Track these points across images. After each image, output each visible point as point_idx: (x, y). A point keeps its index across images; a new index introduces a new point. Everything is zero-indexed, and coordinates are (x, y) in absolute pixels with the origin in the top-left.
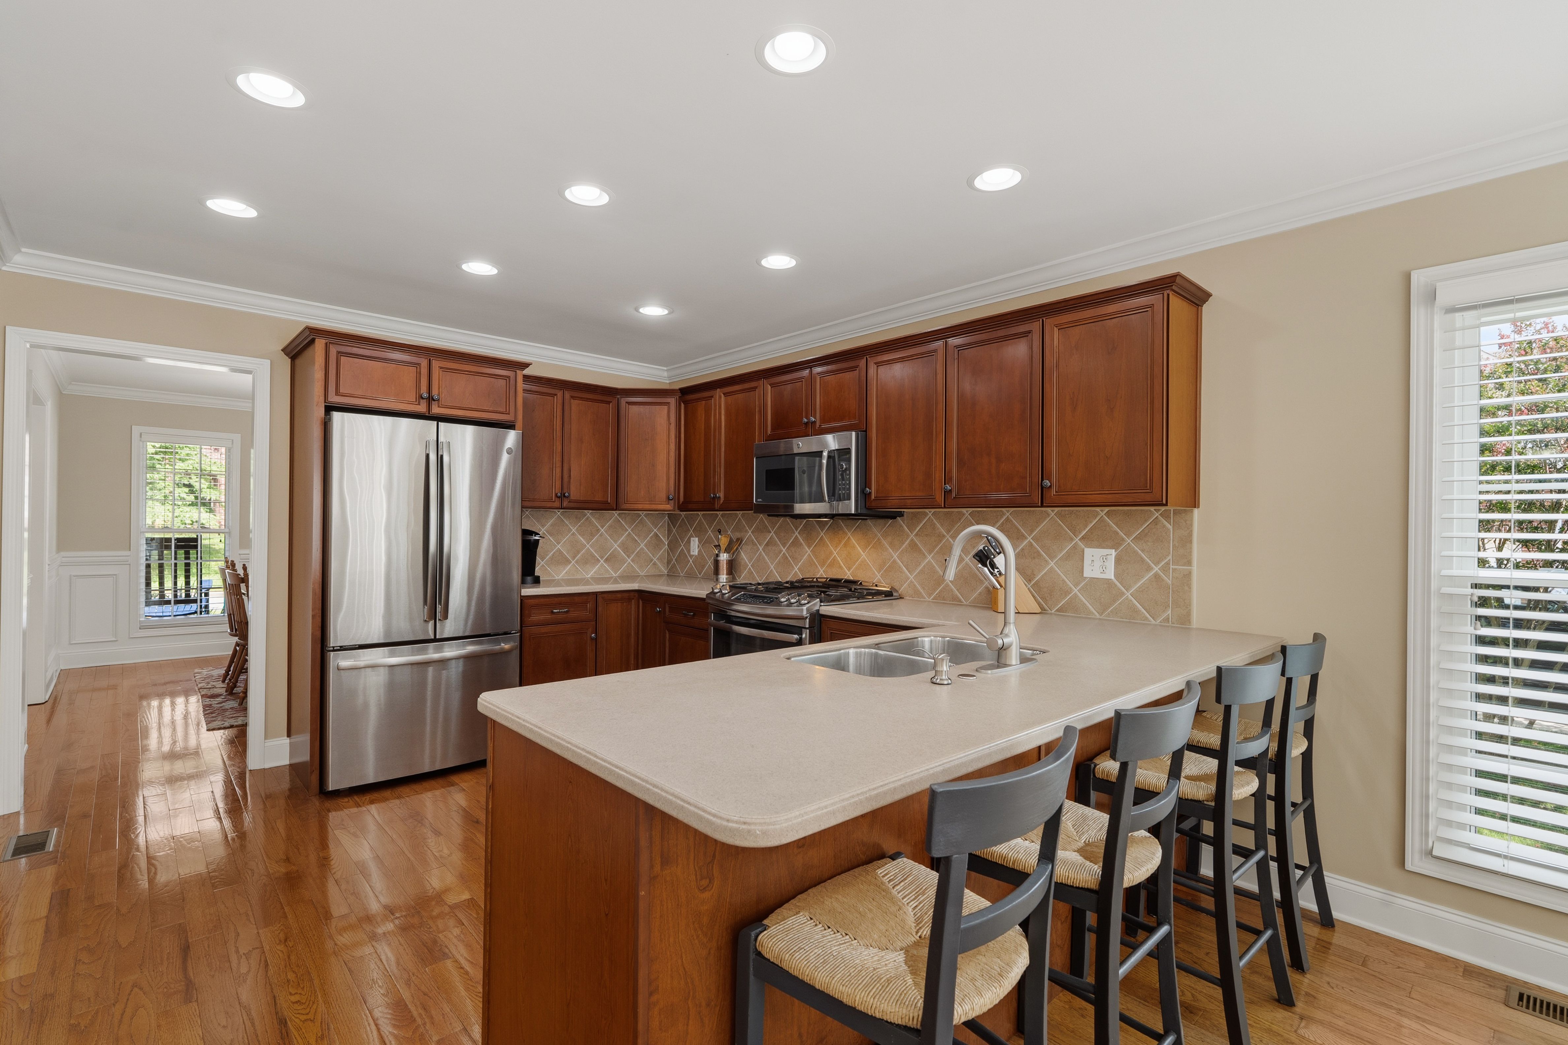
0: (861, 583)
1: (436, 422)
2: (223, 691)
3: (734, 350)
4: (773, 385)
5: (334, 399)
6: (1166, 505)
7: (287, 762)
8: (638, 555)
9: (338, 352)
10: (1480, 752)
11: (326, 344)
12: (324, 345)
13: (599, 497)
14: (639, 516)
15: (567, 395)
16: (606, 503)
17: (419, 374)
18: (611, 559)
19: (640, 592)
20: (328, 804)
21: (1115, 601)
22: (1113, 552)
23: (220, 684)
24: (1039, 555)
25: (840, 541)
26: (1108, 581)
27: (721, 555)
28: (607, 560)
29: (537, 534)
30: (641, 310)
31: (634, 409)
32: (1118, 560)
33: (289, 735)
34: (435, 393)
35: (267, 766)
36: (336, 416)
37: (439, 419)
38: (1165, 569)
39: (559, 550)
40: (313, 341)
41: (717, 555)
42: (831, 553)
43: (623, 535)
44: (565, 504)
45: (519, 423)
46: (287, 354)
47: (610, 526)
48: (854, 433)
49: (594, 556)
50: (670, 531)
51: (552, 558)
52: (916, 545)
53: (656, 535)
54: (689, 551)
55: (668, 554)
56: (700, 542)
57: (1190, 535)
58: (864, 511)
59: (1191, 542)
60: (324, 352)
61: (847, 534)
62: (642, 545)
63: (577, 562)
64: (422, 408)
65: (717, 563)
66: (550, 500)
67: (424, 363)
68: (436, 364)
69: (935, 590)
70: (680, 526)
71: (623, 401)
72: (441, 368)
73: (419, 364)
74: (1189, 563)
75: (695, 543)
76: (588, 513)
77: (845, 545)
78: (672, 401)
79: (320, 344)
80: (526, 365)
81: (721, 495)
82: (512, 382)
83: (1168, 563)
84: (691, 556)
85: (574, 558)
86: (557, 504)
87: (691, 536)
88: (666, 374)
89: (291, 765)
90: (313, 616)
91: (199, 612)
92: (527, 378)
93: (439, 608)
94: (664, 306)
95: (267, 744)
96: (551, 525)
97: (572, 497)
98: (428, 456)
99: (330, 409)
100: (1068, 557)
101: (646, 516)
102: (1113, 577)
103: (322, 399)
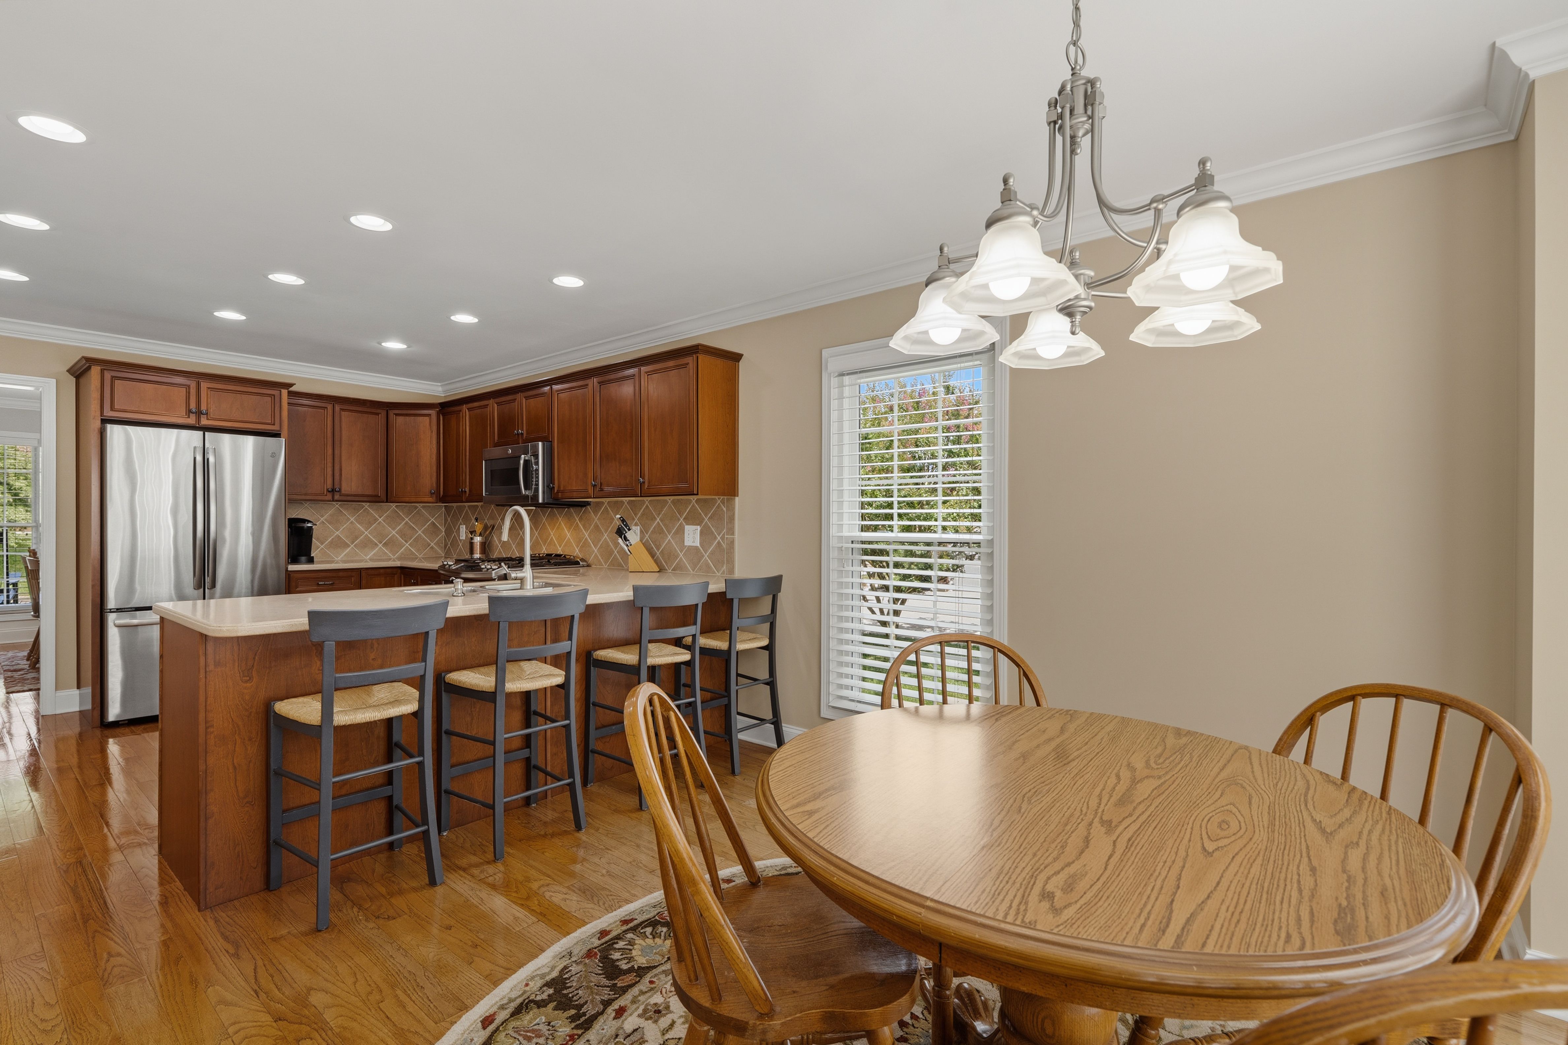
0: (565, 556)
1: (202, 432)
2: (27, 667)
3: (488, 372)
4: (498, 404)
5: (109, 413)
6: (697, 494)
7: (77, 709)
8: (416, 540)
9: (112, 377)
10: (864, 643)
11: (102, 370)
12: (99, 371)
13: (369, 492)
14: (416, 507)
15: (337, 408)
16: (377, 496)
17: (188, 393)
18: (390, 544)
19: (402, 569)
20: (106, 732)
21: (700, 561)
22: (699, 528)
23: (25, 662)
24: (663, 531)
25: (555, 525)
26: (697, 547)
27: (475, 538)
28: (385, 545)
29: (309, 521)
30: (383, 344)
31: (400, 419)
32: (702, 533)
33: (79, 687)
34: (203, 408)
35: (58, 712)
36: (109, 427)
37: (205, 429)
38: (722, 538)
39: (338, 537)
40: (89, 368)
41: (472, 539)
42: (550, 534)
43: (400, 524)
44: (337, 497)
45: (285, 432)
46: (72, 375)
47: (387, 517)
48: (540, 443)
49: (372, 541)
50: (446, 520)
51: (331, 542)
52: (598, 526)
53: (433, 524)
54: (459, 536)
55: (445, 540)
56: (467, 528)
57: (734, 514)
58: (551, 501)
59: (734, 519)
60: (100, 376)
61: (558, 519)
62: (420, 532)
63: (355, 546)
64: (192, 420)
65: (472, 544)
66: (322, 494)
67: (193, 385)
68: (204, 385)
69: (609, 559)
70: (453, 515)
71: (391, 413)
72: (209, 388)
73: (189, 386)
74: (733, 534)
75: (463, 529)
76: (366, 505)
77: (558, 528)
78: (433, 412)
79: (95, 371)
80: (291, 385)
81: (467, 490)
82: (277, 399)
83: (724, 534)
84: (460, 540)
85: (353, 543)
86: (329, 497)
87: (461, 524)
88: (440, 389)
89: (80, 712)
90: (93, 586)
91: (5, 602)
92: (291, 394)
93: (208, 580)
94: (404, 342)
95: (57, 695)
96: (330, 515)
97: (343, 492)
98: (195, 459)
99: (105, 421)
100: (677, 533)
101: (423, 507)
102: (699, 545)
103: (99, 413)
